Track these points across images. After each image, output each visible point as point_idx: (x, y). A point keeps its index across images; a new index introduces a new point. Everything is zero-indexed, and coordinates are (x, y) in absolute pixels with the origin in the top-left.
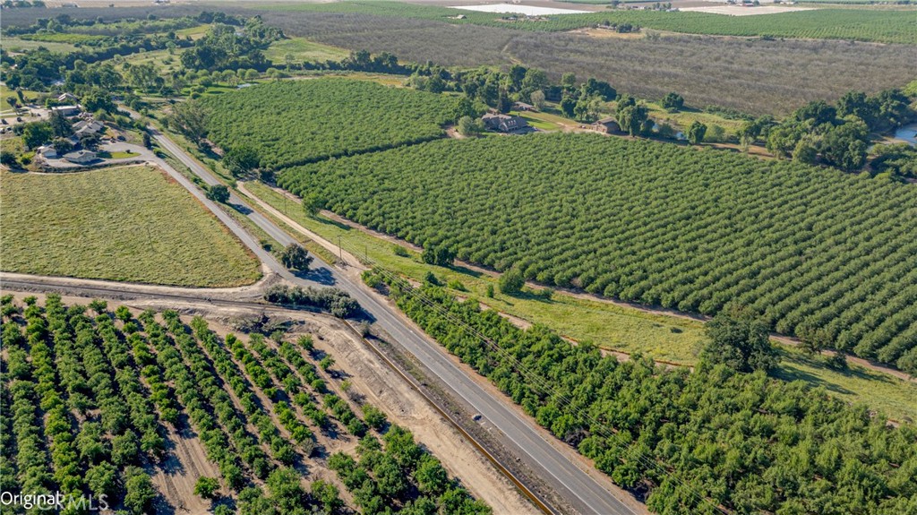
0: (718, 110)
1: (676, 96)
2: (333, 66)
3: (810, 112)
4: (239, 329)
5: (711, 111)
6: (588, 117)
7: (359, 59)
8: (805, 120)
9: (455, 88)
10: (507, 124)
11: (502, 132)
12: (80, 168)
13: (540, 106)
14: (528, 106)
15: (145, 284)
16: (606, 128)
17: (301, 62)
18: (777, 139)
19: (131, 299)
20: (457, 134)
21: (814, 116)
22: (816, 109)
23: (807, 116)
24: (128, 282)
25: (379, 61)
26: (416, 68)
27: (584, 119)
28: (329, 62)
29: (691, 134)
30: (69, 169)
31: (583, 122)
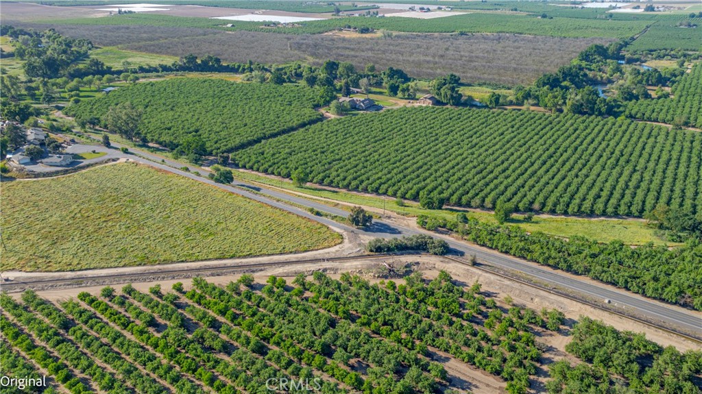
0: (485, 84)
1: (455, 77)
2: (165, 69)
3: (546, 81)
4: (378, 277)
5: (480, 85)
6: (409, 95)
7: (188, 62)
8: (543, 86)
9: (287, 80)
10: (364, 104)
11: (361, 110)
12: (67, 171)
13: (366, 90)
14: (359, 90)
15: (255, 256)
16: (431, 102)
17: (136, 67)
18: (551, 100)
19: (261, 270)
20: (331, 114)
21: (547, 84)
22: (549, 79)
23: (544, 84)
24: (239, 257)
25: (205, 63)
26: (239, 66)
27: (406, 97)
28: (161, 66)
29: (491, 101)
30: (57, 173)
31: (406, 99)
